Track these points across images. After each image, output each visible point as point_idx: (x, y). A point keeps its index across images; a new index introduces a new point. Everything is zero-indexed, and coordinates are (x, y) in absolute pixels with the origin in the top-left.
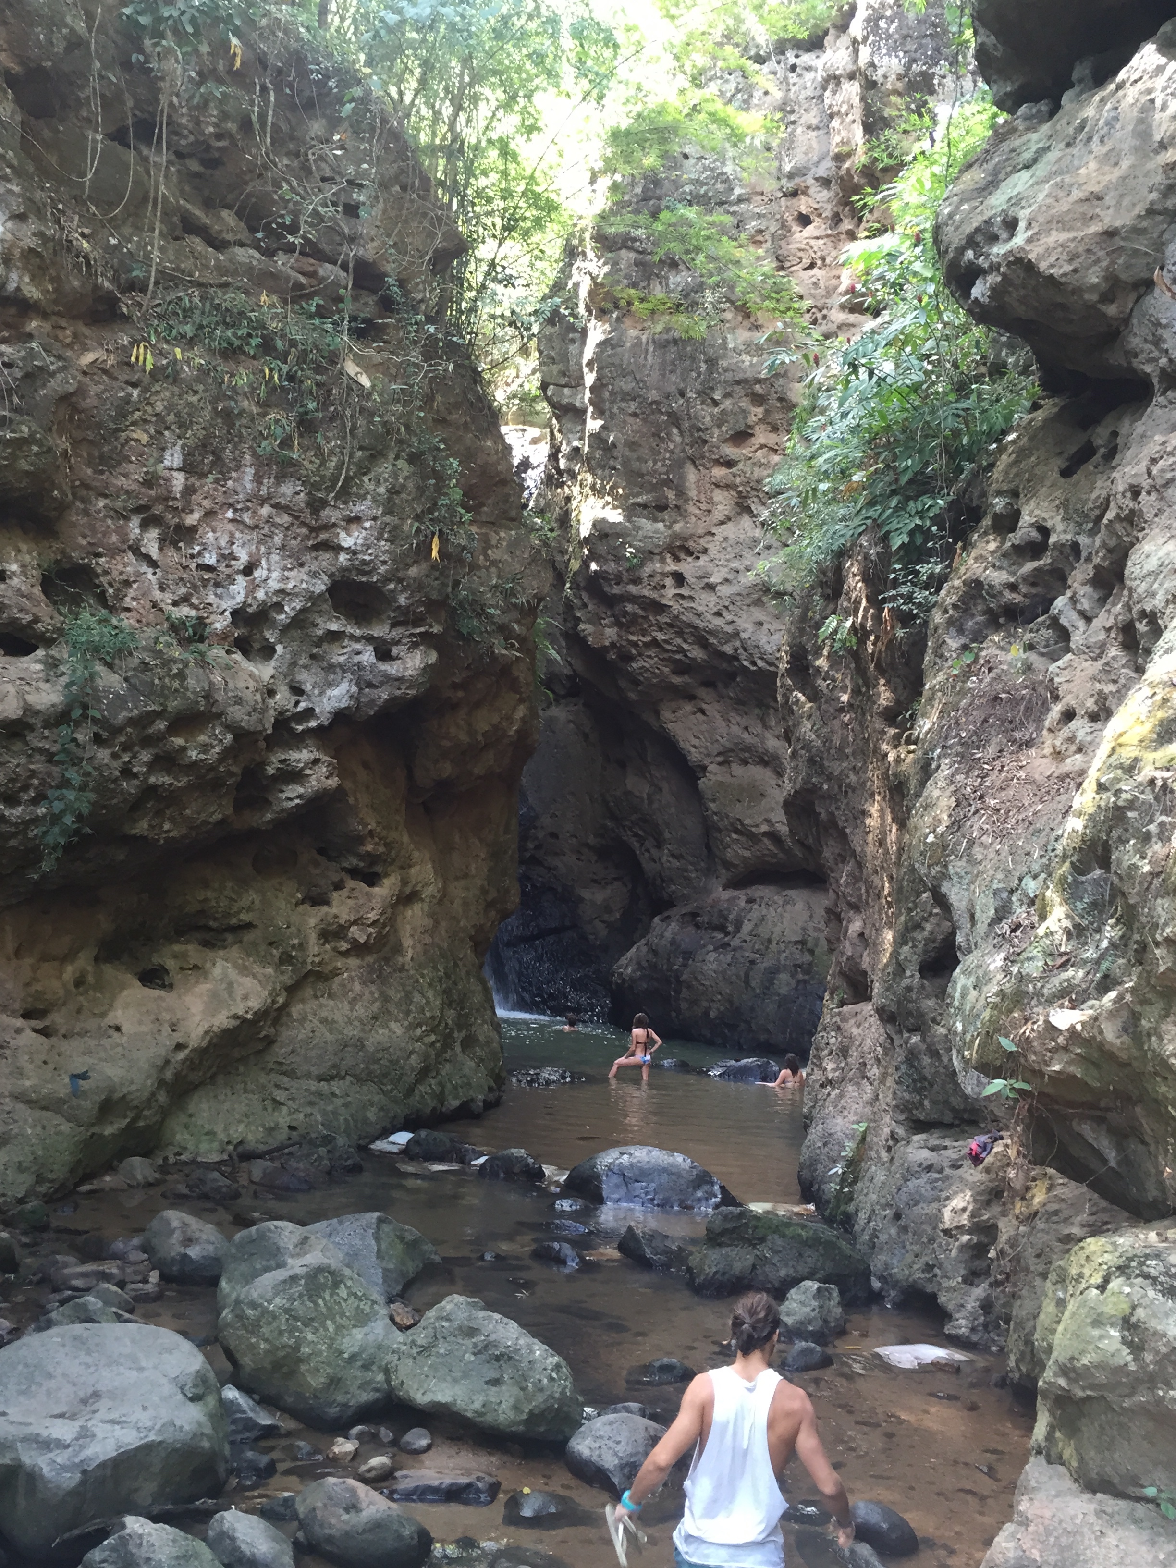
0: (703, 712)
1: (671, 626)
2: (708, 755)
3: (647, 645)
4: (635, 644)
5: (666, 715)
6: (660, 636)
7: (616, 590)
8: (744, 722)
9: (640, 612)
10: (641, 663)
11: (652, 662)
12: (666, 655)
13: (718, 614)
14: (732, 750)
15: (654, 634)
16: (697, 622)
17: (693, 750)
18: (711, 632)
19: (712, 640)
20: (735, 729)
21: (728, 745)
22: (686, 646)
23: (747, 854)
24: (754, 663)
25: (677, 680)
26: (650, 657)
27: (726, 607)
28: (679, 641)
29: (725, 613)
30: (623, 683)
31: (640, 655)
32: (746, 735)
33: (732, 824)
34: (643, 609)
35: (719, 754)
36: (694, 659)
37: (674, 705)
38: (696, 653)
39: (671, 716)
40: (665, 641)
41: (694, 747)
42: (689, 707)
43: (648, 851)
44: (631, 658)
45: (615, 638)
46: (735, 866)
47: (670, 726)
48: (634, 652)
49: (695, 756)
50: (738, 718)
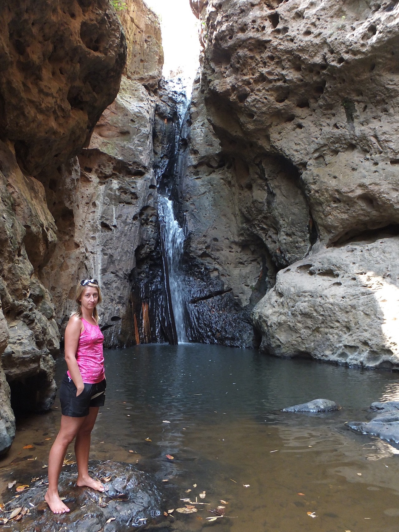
0: (300, 126)
1: (272, 58)
2: (307, 154)
3: (256, 81)
4: (248, 83)
5: (274, 136)
6: (265, 70)
7: (231, 43)
8: (333, 121)
9: (248, 53)
10: (253, 97)
11: (261, 94)
12: (270, 86)
13: (308, 33)
14: (325, 145)
15: (261, 69)
16: (291, 45)
17: (295, 153)
18: (303, 50)
19: (305, 56)
20: (326, 129)
21: (322, 142)
22: (284, 72)
23: (345, 216)
24: (341, 60)
25: (279, 105)
26: (259, 90)
27: (314, 24)
28: (279, 70)
29: (313, 29)
30: (243, 119)
31: (252, 91)
32: (335, 130)
33: (331, 196)
34: (250, 50)
35: (316, 151)
36: (291, 81)
37: (279, 127)
38: (292, 75)
39: (278, 136)
40: (270, 73)
41: (297, 151)
42: (290, 126)
43: (270, 237)
44: (246, 95)
45: (234, 82)
46: (335, 228)
47: (277, 144)
48: (248, 89)
49: (297, 158)
50: (328, 121)
